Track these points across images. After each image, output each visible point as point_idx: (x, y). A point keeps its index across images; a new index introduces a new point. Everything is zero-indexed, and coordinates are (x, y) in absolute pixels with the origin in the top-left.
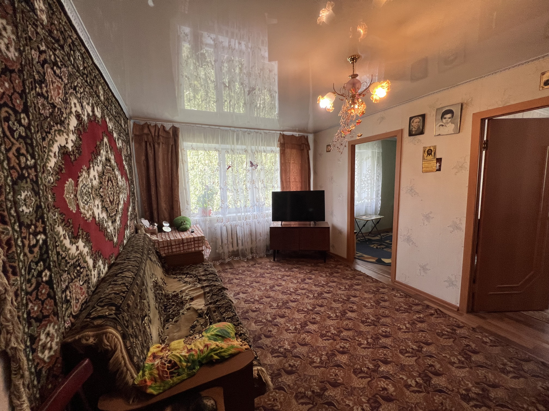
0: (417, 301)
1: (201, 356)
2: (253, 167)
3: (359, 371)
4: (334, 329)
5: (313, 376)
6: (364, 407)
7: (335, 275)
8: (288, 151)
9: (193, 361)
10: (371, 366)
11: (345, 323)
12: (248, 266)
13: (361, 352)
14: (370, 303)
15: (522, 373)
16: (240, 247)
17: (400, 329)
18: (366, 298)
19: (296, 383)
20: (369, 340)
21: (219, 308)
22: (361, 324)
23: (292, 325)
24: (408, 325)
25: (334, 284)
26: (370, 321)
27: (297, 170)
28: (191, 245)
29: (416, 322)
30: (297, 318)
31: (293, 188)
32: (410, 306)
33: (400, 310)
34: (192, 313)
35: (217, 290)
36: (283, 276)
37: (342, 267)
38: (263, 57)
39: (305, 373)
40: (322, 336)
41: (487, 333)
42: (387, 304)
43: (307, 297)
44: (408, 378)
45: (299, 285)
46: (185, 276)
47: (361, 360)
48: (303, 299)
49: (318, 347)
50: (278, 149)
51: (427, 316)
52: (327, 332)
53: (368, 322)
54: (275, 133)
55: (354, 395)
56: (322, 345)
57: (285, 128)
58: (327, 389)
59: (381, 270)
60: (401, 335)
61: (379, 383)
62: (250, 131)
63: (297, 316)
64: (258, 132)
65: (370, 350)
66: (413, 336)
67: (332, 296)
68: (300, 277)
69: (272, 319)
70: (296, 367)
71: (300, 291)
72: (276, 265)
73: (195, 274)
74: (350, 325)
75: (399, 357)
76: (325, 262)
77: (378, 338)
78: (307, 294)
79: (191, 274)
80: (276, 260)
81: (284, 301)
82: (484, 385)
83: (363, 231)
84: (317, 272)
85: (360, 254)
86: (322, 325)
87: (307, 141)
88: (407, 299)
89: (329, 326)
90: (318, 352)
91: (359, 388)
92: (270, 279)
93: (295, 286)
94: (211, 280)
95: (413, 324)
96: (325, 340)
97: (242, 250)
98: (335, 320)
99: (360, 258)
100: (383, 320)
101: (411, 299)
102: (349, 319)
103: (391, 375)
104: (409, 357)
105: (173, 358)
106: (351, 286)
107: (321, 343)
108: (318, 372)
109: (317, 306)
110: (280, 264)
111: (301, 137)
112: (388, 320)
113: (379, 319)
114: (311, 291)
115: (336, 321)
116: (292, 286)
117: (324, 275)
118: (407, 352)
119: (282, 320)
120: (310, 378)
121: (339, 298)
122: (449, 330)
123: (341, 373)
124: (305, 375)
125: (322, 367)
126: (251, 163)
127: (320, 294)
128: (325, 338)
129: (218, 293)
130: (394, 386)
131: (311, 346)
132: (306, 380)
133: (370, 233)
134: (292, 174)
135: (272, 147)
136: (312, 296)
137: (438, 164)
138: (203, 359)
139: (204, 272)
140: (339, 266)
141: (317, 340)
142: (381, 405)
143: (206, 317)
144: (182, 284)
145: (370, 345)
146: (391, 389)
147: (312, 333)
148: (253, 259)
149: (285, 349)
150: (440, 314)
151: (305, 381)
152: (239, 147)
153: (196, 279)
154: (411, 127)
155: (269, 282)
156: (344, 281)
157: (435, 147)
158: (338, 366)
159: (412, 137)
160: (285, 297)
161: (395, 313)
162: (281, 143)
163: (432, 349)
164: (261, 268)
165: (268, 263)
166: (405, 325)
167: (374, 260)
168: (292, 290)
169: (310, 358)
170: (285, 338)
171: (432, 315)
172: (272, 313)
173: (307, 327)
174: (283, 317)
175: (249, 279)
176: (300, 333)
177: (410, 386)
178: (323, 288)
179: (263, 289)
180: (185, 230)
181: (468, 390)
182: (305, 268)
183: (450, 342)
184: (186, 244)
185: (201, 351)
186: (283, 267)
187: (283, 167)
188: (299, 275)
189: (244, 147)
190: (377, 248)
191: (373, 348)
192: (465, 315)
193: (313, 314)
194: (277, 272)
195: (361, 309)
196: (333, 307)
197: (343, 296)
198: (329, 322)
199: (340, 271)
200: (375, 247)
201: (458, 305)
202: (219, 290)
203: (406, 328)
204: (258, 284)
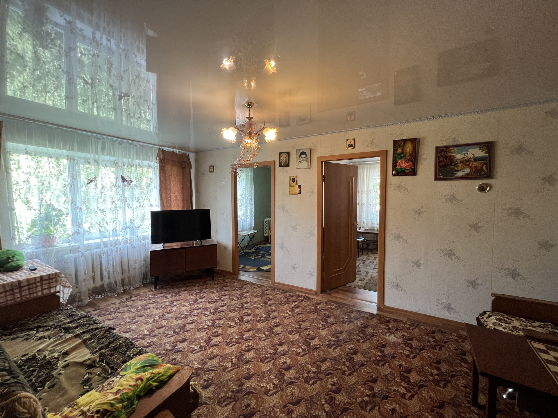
0: (291, 294)
1: (136, 390)
2: (125, 183)
3: (264, 358)
4: (237, 335)
5: (229, 380)
6: (274, 382)
7: (225, 288)
8: (168, 167)
9: (129, 399)
10: (272, 351)
11: (244, 327)
12: (122, 301)
13: (262, 344)
14: (260, 304)
15: (351, 320)
16: (106, 281)
17: (285, 317)
18: (256, 301)
19: (215, 392)
20: (266, 333)
21: (116, 350)
22: (257, 323)
23: (196, 345)
24: (289, 313)
25: (227, 297)
26: (263, 318)
27: (178, 188)
28: (36, 287)
29: (294, 309)
30: (200, 337)
31: (174, 207)
32: (288, 299)
33: (282, 303)
34: (74, 369)
35: (103, 332)
36: (172, 302)
37: (229, 280)
38: (139, 64)
39: (222, 380)
40: (228, 344)
41: (333, 303)
42: (272, 302)
43: (204, 316)
44: (297, 348)
45: (193, 306)
46: (35, 332)
47: (264, 350)
48: (201, 318)
49: (227, 354)
50: (157, 165)
51: (300, 302)
52: (232, 339)
53: (262, 320)
54: (153, 147)
55: (266, 377)
56: (230, 352)
57: (164, 144)
58: (244, 383)
59: (261, 276)
60: (286, 321)
61: (280, 360)
62: (121, 141)
63: (198, 335)
64: (132, 144)
65: (268, 340)
66: (294, 319)
67: (227, 307)
68: (191, 299)
69: (173, 347)
70: (212, 379)
71: (195, 312)
72: (159, 292)
73: (54, 325)
74: (249, 326)
75: (289, 337)
76: (213, 279)
77: (272, 329)
78: (203, 313)
79: (46, 326)
80: (157, 287)
81: (180, 326)
82: (336, 334)
83: (242, 245)
84: (207, 290)
85: (242, 266)
86: (225, 335)
87: (189, 160)
88: (285, 294)
89: (232, 334)
90: (228, 359)
91: (267, 371)
92: (157, 309)
93: (188, 308)
94: (87, 324)
95: (292, 311)
96: (232, 346)
97: (109, 284)
98: (235, 327)
99: (243, 269)
100: (272, 315)
101: (288, 294)
102: (247, 322)
103: (286, 351)
104: (295, 334)
105: (100, 407)
106: (242, 295)
107: (228, 350)
108: (233, 374)
109: (216, 321)
110: (164, 291)
111: (182, 155)
112: (276, 314)
113: (269, 315)
114: (206, 309)
115: (237, 327)
116: (185, 310)
117: (215, 291)
118: (293, 332)
119: (184, 345)
120: (227, 382)
121: (234, 308)
122: (313, 308)
123: (251, 366)
124: (221, 382)
125: (234, 369)
126: (123, 178)
127: (216, 310)
128: (231, 345)
129: (106, 335)
130: (290, 358)
131: (221, 356)
132: (224, 385)
133: (247, 246)
134: (172, 192)
135: (149, 162)
136: (209, 313)
137: (299, 189)
138: (140, 391)
139: (70, 318)
140: (226, 280)
141: (224, 349)
142: (285, 374)
143: (101, 365)
144: (33, 342)
145: (267, 337)
146: (288, 361)
147: (218, 345)
148: (125, 292)
149: (196, 369)
150: (307, 298)
151: (223, 387)
152: (106, 157)
153: (60, 330)
154: (281, 160)
155: (155, 312)
156: (234, 292)
157: (297, 177)
158: (248, 362)
159: (281, 168)
160: (180, 322)
161: (279, 307)
162: (160, 159)
163: (307, 324)
164: (141, 300)
165: (149, 293)
166: (287, 313)
167: (255, 270)
168: (186, 313)
169: (222, 366)
170: (192, 359)
171: (302, 300)
172: (170, 341)
173: (212, 342)
174: (184, 341)
175: (127, 315)
176: (206, 349)
177: (300, 353)
178: (218, 303)
179: (151, 321)
180: (17, 268)
181: (330, 341)
182: (194, 288)
183: (315, 316)
184: (26, 288)
185: (136, 386)
186: (169, 293)
187: (163, 185)
188: (189, 297)
189: (112, 158)
190: (255, 259)
191: (270, 338)
192: (320, 295)
193: (214, 329)
194: (162, 300)
195: (255, 311)
196: (231, 317)
197: (237, 305)
198: (231, 330)
199: (229, 284)
200: (253, 258)
201: (316, 290)
202: (106, 331)
203: (289, 315)
204: (143, 317)
